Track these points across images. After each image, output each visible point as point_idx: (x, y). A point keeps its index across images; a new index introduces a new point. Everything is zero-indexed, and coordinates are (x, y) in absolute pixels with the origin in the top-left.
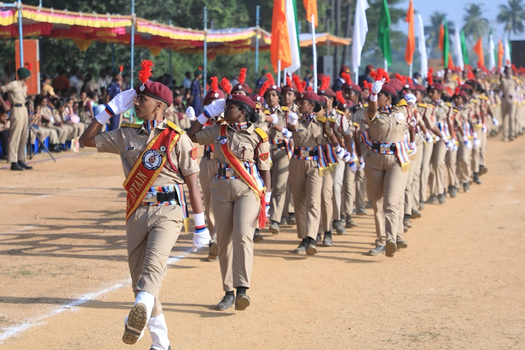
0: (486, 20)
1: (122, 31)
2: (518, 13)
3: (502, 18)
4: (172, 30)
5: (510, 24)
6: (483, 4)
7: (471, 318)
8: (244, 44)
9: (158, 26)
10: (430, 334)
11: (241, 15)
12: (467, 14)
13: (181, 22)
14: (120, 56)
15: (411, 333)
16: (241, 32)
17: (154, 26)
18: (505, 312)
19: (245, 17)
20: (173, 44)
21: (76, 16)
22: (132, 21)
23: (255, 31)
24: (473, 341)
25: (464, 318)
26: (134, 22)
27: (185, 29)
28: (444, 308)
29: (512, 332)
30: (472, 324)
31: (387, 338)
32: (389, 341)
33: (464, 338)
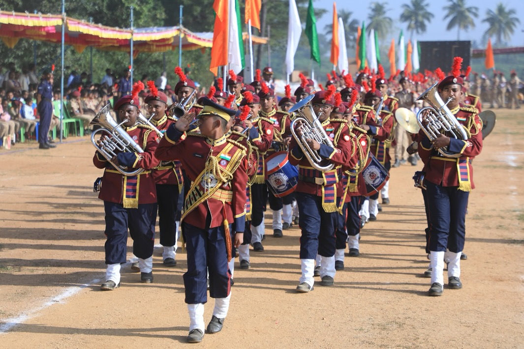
0: (390, 19)
1: (52, 30)
2: (421, 12)
3: (405, 17)
4: (101, 29)
5: (413, 22)
6: (386, 3)
7: (429, 309)
8: (167, 42)
9: (87, 25)
10: (396, 323)
11: (158, 11)
12: (372, 13)
13: (98, 18)
14: (37, 51)
15: (379, 323)
16: (165, 31)
17: (83, 25)
18: (458, 304)
19: (161, 15)
20: (99, 42)
21: (9, 15)
22: (63, 20)
23: (179, 30)
24: (435, 329)
25: (423, 309)
26: (65, 22)
27: (113, 28)
28: (402, 300)
29: (468, 321)
30: (431, 314)
31: (358, 327)
32: (361, 330)
33: (427, 327)
